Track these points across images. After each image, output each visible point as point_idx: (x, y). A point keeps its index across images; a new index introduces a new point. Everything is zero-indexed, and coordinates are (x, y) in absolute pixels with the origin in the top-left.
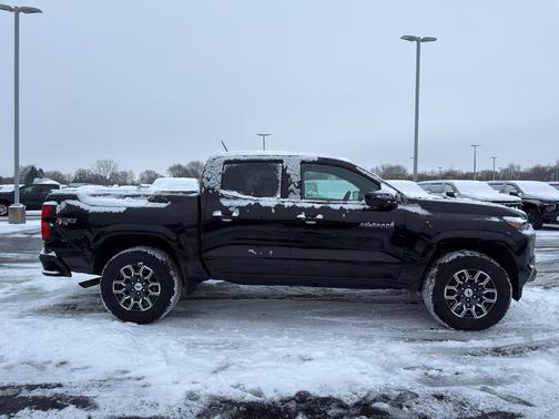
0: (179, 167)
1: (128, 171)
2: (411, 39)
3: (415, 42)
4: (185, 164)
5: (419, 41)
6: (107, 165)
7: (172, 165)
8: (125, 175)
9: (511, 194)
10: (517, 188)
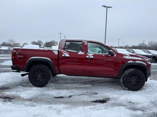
0: (34, 42)
1: (19, 43)
2: (105, 7)
3: (106, 8)
4: (36, 41)
5: (107, 7)
6: (12, 41)
7: (32, 42)
8: (18, 44)
9: (132, 53)
10: (133, 51)
